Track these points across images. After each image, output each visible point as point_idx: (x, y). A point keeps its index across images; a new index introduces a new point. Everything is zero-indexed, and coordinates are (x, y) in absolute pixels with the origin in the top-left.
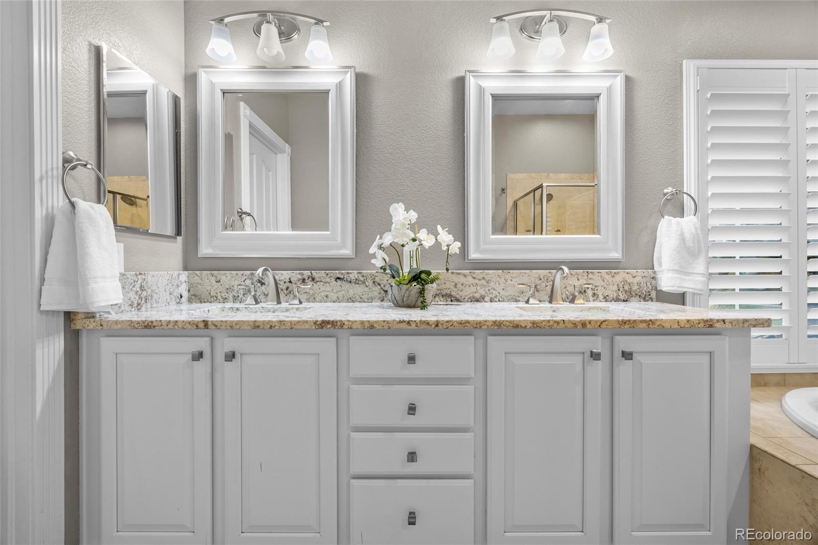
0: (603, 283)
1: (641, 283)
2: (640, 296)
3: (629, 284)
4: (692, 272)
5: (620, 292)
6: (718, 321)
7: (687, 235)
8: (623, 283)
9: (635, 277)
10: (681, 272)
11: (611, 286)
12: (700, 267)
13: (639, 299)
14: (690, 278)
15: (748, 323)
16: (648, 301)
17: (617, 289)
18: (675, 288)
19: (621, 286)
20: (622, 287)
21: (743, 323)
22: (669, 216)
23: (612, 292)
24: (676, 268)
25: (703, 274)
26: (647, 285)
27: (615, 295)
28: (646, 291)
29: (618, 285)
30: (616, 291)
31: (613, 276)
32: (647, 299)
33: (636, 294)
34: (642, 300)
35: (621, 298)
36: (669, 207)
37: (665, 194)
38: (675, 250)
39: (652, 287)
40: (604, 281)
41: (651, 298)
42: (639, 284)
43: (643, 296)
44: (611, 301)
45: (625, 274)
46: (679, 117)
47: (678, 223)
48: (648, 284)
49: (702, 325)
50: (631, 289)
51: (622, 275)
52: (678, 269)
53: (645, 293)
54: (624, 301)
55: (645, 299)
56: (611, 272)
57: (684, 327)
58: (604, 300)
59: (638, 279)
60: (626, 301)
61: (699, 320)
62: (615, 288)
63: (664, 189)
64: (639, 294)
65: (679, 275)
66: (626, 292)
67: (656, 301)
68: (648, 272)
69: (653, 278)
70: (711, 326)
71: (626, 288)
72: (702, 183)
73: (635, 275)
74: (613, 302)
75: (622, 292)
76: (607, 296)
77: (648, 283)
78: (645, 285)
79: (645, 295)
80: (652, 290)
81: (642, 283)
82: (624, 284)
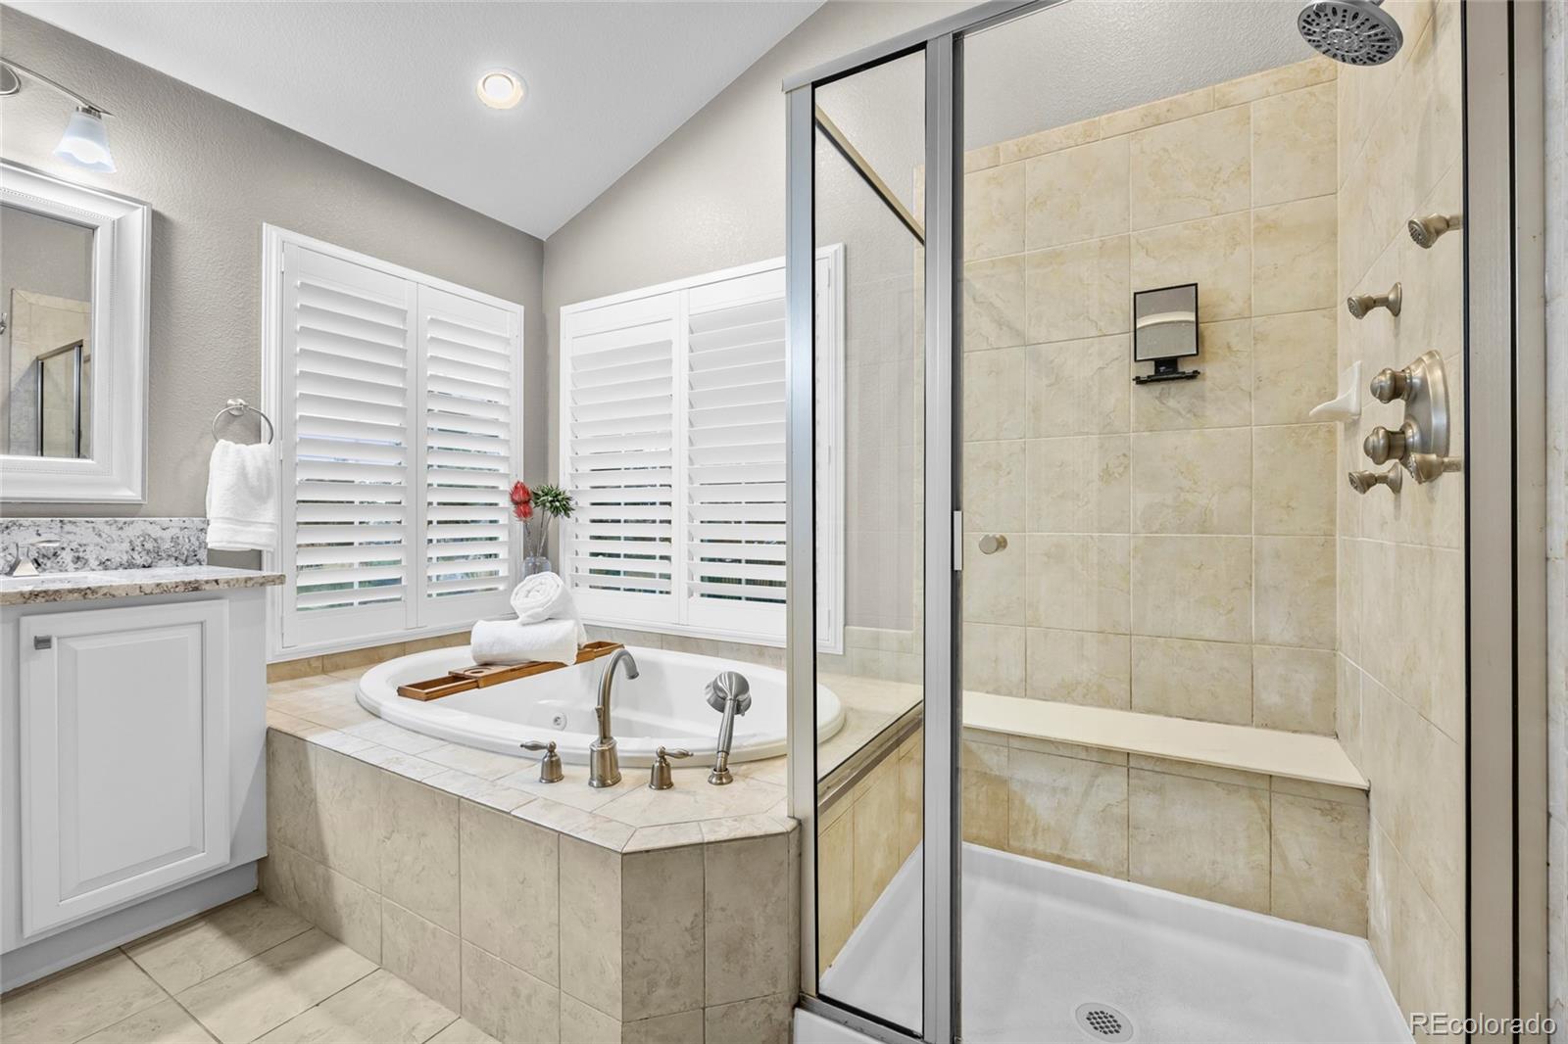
0: (97, 539)
1: (178, 538)
2: (176, 559)
3: (155, 540)
4: (254, 520)
5: (136, 553)
6: (207, 582)
7: (251, 470)
8: (142, 539)
9: (168, 528)
10: (237, 520)
11: (116, 544)
12: (269, 513)
13: (175, 562)
14: (251, 529)
15: (253, 582)
16: (192, 564)
17: (129, 549)
18: (224, 544)
19: (138, 542)
20: (139, 544)
21: (246, 582)
22: (227, 440)
23: (118, 552)
24: (227, 514)
25: (271, 524)
26: (190, 541)
27: (125, 558)
28: (188, 551)
29: (131, 542)
30: (127, 552)
31: (121, 528)
32: (190, 561)
33: (169, 556)
34: (180, 564)
35: (138, 562)
36: (236, 427)
37: (227, 406)
38: (228, 490)
39: (200, 544)
40: (100, 535)
41: (198, 560)
42: (174, 540)
43: (184, 558)
44: (116, 569)
45: (147, 525)
46: (254, 301)
47: (238, 452)
48: (193, 539)
49: (181, 588)
50: (159, 548)
51: (138, 527)
52: (232, 516)
53: (186, 553)
54: (144, 566)
55: (186, 562)
56: (116, 522)
57: (152, 593)
58: (100, 568)
59: (174, 531)
60: (149, 567)
61: (176, 583)
62: (126, 546)
63: (229, 398)
64: (176, 555)
65: (231, 526)
66: (148, 552)
67: (208, 564)
68: (193, 521)
69: (202, 530)
70: (196, 589)
71: (149, 546)
72: (287, 402)
73: (165, 526)
74: (121, 570)
75: (140, 553)
76: (108, 560)
77: (191, 538)
78: (187, 540)
79: (187, 556)
80: (200, 548)
81: (181, 538)
82: (144, 541)
